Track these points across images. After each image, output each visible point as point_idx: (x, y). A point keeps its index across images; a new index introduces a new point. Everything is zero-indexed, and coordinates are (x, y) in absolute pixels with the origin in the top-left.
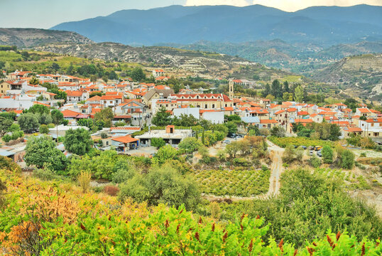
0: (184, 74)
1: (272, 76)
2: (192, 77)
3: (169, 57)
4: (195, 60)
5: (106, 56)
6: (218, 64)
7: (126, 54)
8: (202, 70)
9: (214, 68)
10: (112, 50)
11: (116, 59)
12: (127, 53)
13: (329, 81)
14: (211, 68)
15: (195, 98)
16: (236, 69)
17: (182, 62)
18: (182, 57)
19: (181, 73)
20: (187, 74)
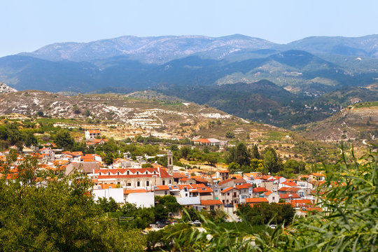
0: (132, 133)
1: (251, 134)
2: (143, 136)
3: (114, 109)
4: (148, 113)
5: (28, 109)
6: (180, 118)
7: (55, 106)
8: (157, 126)
9: (174, 124)
10: (36, 101)
11: (41, 114)
12: (57, 105)
13: (329, 138)
14: (170, 123)
15: (125, 173)
16: (203, 124)
17: (130, 116)
18: (130, 110)
19: (128, 131)
20: (137, 132)
